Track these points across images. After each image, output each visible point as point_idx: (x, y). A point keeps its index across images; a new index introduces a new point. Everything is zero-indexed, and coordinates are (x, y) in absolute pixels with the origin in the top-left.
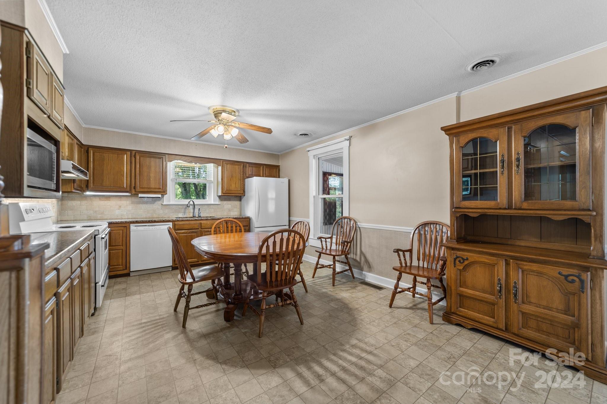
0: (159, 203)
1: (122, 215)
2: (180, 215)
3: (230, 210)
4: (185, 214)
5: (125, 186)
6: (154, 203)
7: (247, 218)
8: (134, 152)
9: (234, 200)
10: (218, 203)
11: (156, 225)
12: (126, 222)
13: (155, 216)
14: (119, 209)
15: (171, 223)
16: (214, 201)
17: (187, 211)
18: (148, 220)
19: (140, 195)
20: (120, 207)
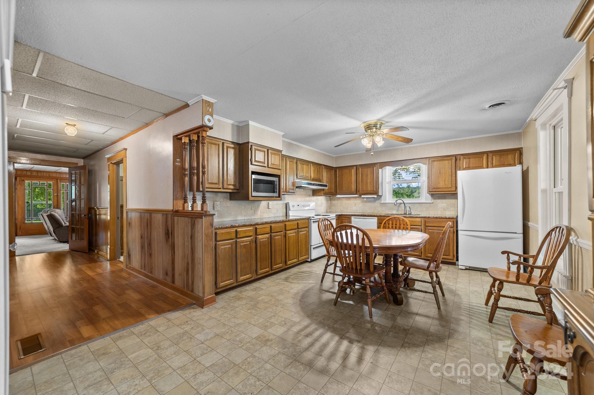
0: (378, 202)
1: (356, 210)
2: (394, 212)
3: (444, 209)
4: (398, 212)
5: (353, 190)
6: (375, 202)
7: (452, 218)
8: (358, 166)
9: (451, 198)
10: (430, 202)
11: (366, 218)
12: (349, 215)
13: (376, 212)
14: (355, 206)
15: (376, 218)
16: (426, 199)
17: (400, 209)
18: (361, 214)
19: (363, 196)
20: (355, 204)
